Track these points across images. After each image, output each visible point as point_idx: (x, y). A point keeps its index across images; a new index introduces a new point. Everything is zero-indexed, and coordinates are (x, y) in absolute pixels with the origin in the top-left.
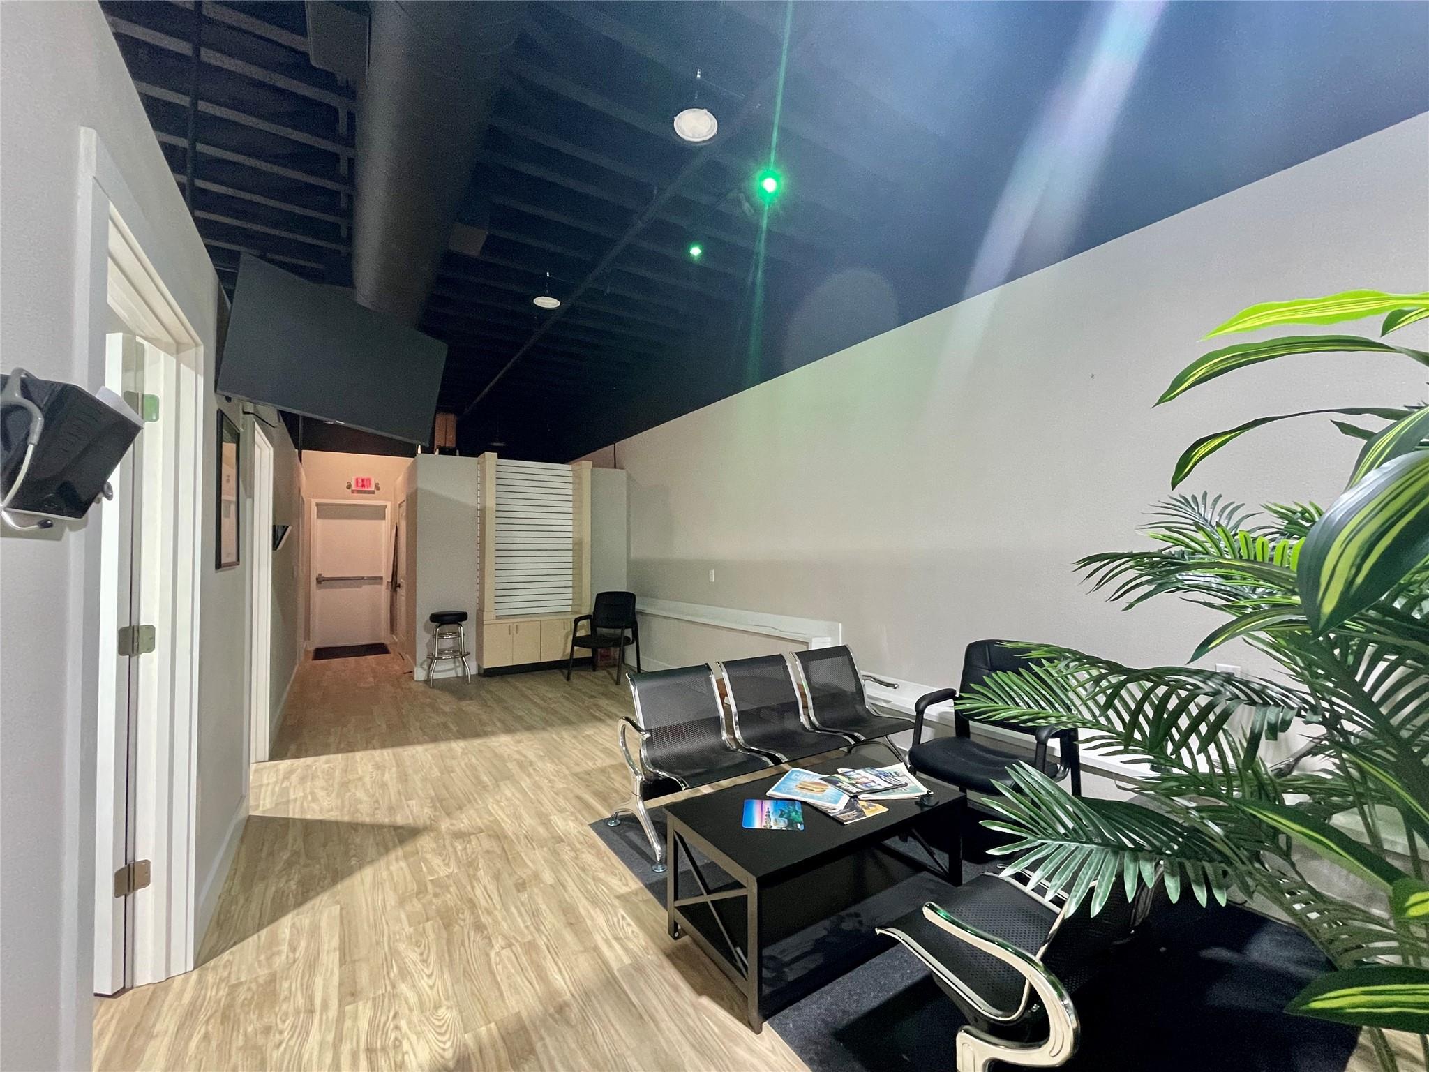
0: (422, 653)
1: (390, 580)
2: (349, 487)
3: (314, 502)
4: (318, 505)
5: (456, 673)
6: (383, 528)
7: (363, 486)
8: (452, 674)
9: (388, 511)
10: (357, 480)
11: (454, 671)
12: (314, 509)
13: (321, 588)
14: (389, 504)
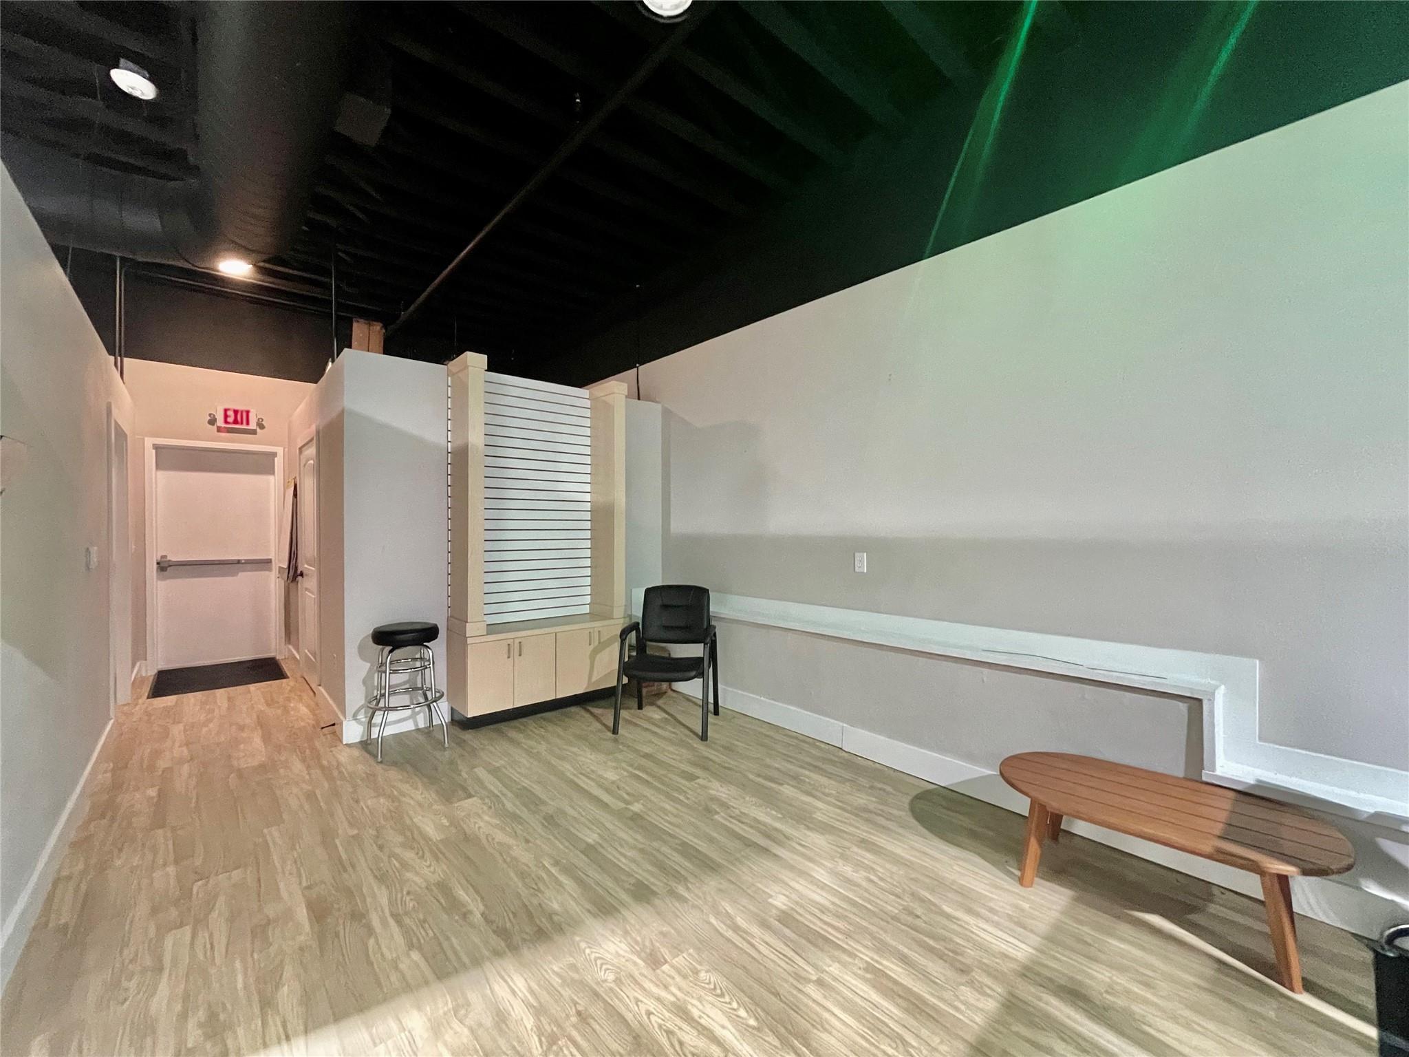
0: (355, 695)
1: (285, 565)
2: (212, 421)
3: (149, 442)
4: (157, 448)
5: (416, 723)
6: (272, 486)
7: (235, 422)
8: (409, 726)
9: (279, 462)
10: (226, 411)
11: (411, 721)
12: (151, 455)
13: (164, 579)
14: (280, 451)
